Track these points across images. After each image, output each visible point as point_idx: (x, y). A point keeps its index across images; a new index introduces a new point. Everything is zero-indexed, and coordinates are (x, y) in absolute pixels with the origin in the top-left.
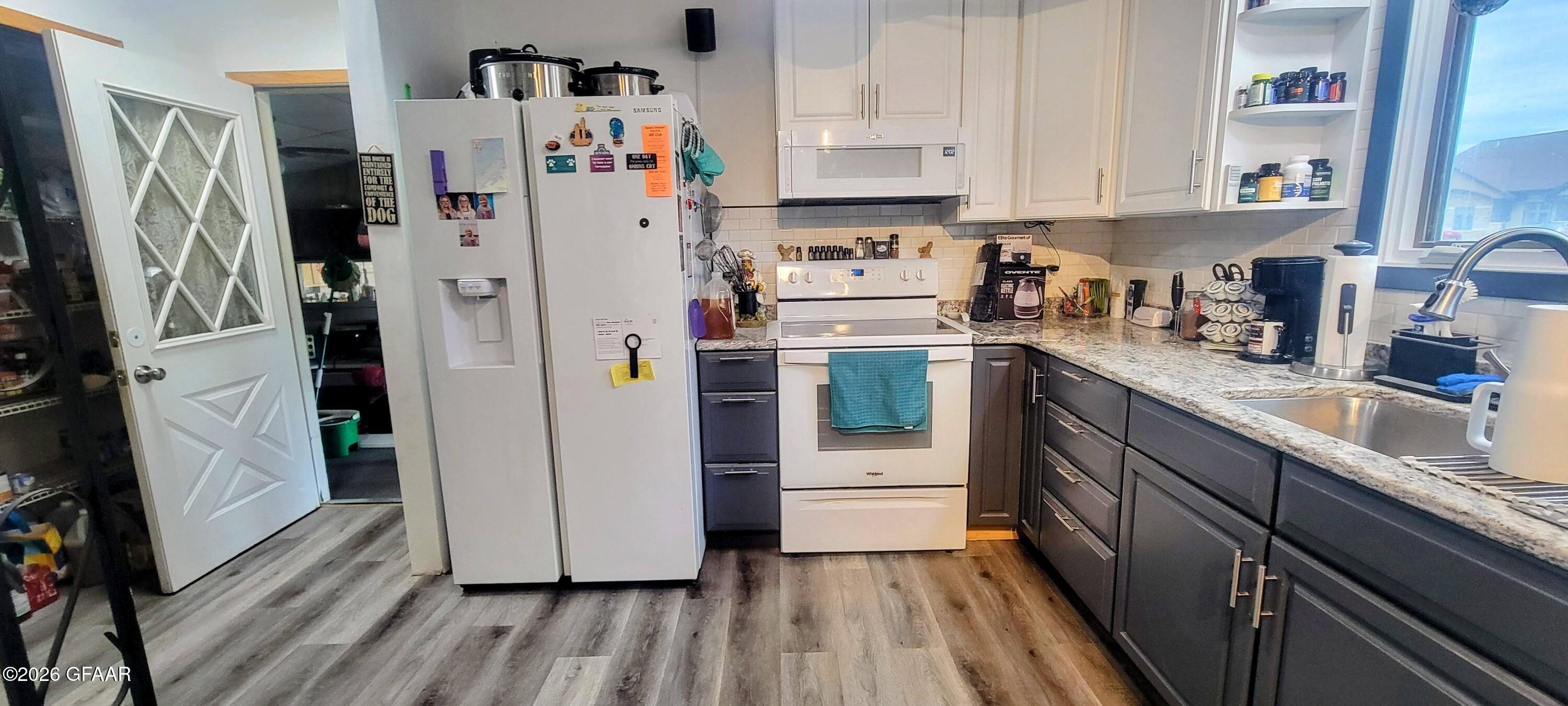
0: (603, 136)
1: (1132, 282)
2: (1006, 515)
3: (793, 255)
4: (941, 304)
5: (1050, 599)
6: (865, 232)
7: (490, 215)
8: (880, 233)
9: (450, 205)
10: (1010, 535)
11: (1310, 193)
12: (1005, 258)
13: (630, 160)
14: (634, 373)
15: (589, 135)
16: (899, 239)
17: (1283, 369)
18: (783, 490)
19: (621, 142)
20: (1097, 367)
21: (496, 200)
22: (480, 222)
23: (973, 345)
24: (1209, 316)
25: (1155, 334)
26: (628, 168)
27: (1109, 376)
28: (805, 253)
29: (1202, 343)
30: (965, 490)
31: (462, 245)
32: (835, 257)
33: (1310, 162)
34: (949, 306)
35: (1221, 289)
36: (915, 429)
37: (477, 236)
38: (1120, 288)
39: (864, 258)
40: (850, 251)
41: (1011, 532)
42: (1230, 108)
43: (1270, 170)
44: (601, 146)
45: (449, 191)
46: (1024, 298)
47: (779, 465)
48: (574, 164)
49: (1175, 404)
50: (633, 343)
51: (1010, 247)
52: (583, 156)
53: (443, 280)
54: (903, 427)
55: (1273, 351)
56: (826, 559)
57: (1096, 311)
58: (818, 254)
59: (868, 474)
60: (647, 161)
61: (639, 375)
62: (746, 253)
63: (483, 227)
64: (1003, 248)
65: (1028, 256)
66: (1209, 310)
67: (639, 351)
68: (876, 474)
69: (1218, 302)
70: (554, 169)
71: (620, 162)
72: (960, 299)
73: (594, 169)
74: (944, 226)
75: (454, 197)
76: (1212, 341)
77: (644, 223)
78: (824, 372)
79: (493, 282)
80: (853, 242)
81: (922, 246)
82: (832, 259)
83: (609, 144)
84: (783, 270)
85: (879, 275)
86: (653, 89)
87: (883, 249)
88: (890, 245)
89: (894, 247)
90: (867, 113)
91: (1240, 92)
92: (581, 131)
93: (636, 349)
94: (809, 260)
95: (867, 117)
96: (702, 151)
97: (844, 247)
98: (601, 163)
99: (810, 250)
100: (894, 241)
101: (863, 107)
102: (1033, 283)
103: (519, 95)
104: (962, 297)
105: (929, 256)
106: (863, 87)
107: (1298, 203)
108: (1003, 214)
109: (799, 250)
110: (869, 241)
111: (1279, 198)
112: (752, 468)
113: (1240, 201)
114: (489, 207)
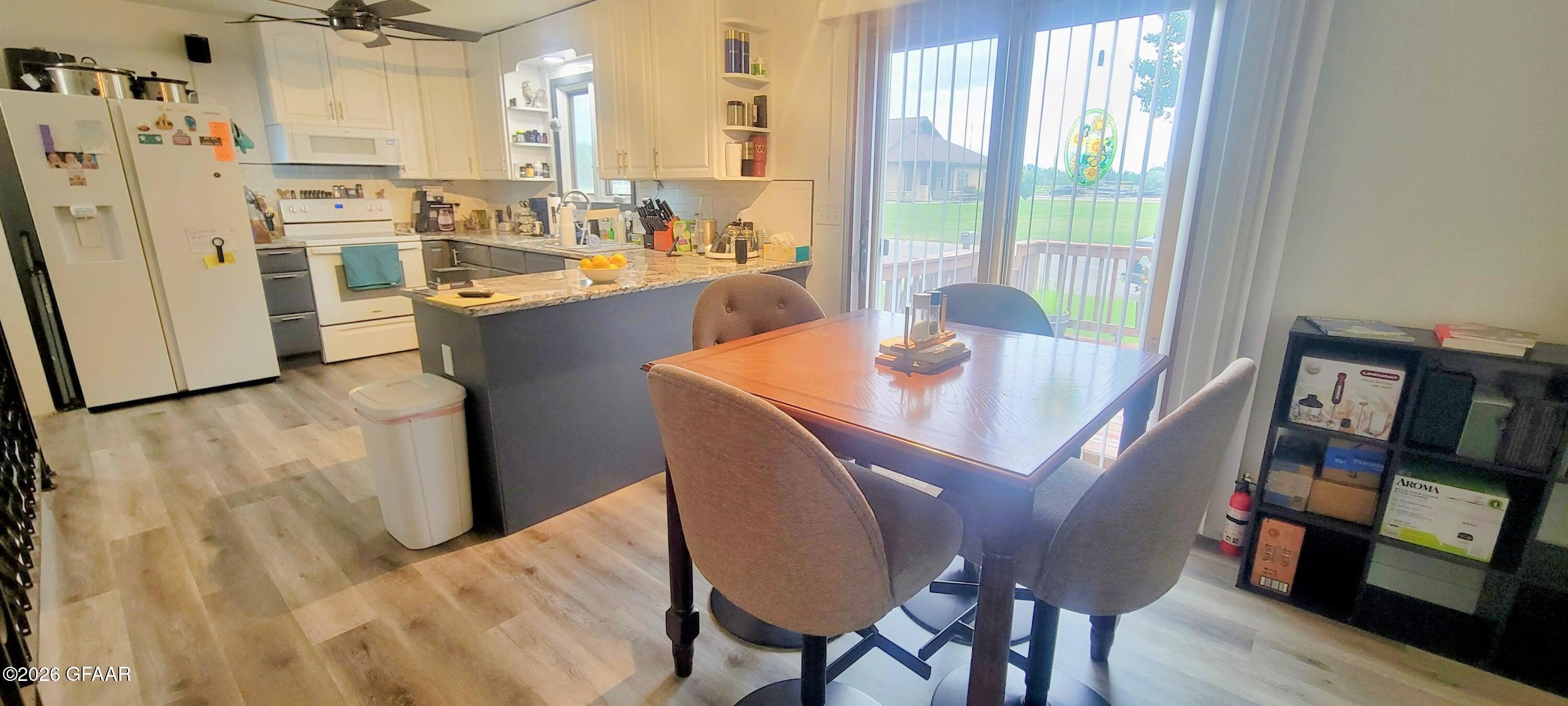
0: (180, 125)
1: (496, 211)
3: (289, 195)
4: (396, 225)
6: (339, 182)
7: (95, 166)
8: (350, 184)
9: (59, 159)
11: (543, 174)
12: (430, 199)
13: (202, 140)
14: (221, 259)
15: (170, 124)
16: (362, 187)
18: (322, 326)
19: (194, 129)
21: (97, 157)
22: (86, 171)
23: (423, 241)
24: (522, 222)
26: (202, 144)
27: (482, 243)
28: (298, 194)
29: (521, 233)
31: (72, 185)
32: (321, 196)
33: (541, 164)
34: (400, 226)
35: (523, 211)
36: (398, 284)
37: (85, 179)
38: (492, 214)
39: (341, 198)
40: (330, 194)
43: (529, 166)
44: (180, 131)
46: (443, 219)
47: (317, 314)
48: (161, 140)
49: (501, 247)
50: (218, 243)
51: (431, 193)
52: (167, 135)
53: (54, 207)
54: (390, 284)
55: (540, 231)
56: (357, 361)
58: (307, 195)
60: (216, 141)
61: (225, 261)
62: (259, 193)
63: (88, 174)
64: (427, 193)
65: (442, 198)
66: (521, 220)
67: (223, 247)
68: (378, 311)
69: (523, 216)
70: (146, 142)
71: (195, 140)
72: (407, 221)
73: (176, 143)
74: (390, 180)
75: (62, 156)
76: (524, 232)
77: (217, 175)
78: (339, 257)
79: (100, 208)
80: (331, 188)
81: (377, 191)
82: (318, 198)
83: (185, 129)
84: (285, 204)
85: (352, 208)
86: (188, 92)
87: (353, 192)
88: (357, 191)
89: (360, 191)
90: (335, 117)
91: (513, 136)
92: (164, 121)
93: (221, 246)
94: (302, 198)
95: (336, 120)
96: (243, 135)
97: (326, 191)
98: (182, 140)
99: (301, 192)
100: (359, 188)
101: (332, 112)
102: (447, 212)
103: (96, 92)
104: (409, 221)
105: (383, 197)
106: (331, 102)
107: (539, 178)
108: (425, 176)
109: (292, 192)
110: (342, 188)
111: (533, 176)
112: (299, 316)
113: (521, 177)
114: (93, 161)
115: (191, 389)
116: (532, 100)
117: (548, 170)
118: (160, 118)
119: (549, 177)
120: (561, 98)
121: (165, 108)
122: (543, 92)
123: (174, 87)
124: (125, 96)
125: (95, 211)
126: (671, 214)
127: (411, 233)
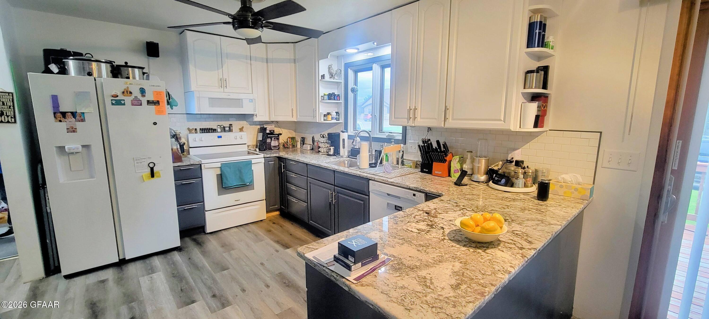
0: (136, 93)
1: (302, 138)
2: (277, 206)
3: (194, 131)
4: (248, 146)
5: (292, 224)
6: (221, 123)
7: (83, 120)
8: (226, 124)
9: (61, 117)
10: (277, 213)
11: (336, 119)
12: (268, 132)
13: (149, 102)
14: (152, 175)
15: (131, 93)
16: (233, 125)
17: (335, 157)
18: (206, 211)
19: (144, 96)
20: (299, 160)
22: (77, 123)
23: (264, 158)
24: (320, 146)
25: (309, 151)
26: (148, 105)
27: (302, 162)
28: (198, 130)
29: (319, 153)
30: (265, 201)
31: (68, 132)
32: (210, 131)
33: (336, 112)
34: (250, 147)
35: (322, 140)
36: (250, 184)
37: (76, 129)
38: (299, 140)
39: (221, 132)
40: (215, 130)
41: (278, 212)
42: (320, 100)
43: (329, 114)
44: (136, 97)
45: (60, 111)
46: (274, 143)
47: (204, 204)
48: (125, 103)
49: (316, 165)
50: (151, 165)
51: (269, 128)
52: (128, 100)
53: (56, 147)
54: (246, 184)
55: (333, 153)
56: (222, 231)
57: (293, 146)
58: (204, 131)
59: (235, 201)
60: (156, 103)
61: (155, 177)
62: (178, 131)
63: (79, 125)
64: (267, 129)
65: (274, 131)
66: (320, 145)
67: (154, 168)
68: (238, 200)
69: (322, 143)
70: (115, 104)
71: (144, 102)
73: (133, 105)
74: (247, 121)
75: (64, 114)
76: (321, 152)
77: (155, 124)
78: (219, 169)
79: (83, 146)
80: (216, 126)
81: (240, 128)
82: (209, 132)
83: (139, 96)
84: (192, 137)
85: (227, 138)
86: (144, 73)
87: (227, 129)
88: (230, 127)
89: (231, 128)
90: (223, 87)
91: (322, 96)
92: (127, 91)
93: (153, 167)
94: (200, 133)
95: (223, 88)
96: (172, 99)
97: (213, 128)
98: (137, 103)
99: (200, 129)
100: (231, 126)
101: (221, 84)
102: (276, 139)
103: (90, 74)
104: (255, 144)
105: (243, 131)
106: (221, 78)
107: (334, 121)
108: (267, 119)
109: (196, 129)
110: (222, 126)
111: (331, 120)
112: (194, 206)
113: (324, 120)
114: (82, 118)
115: (127, 258)
116: (334, 75)
117: (339, 116)
118: (125, 89)
119: (339, 120)
120: (351, 73)
121: (128, 83)
122: (340, 71)
123: (136, 70)
124: (108, 76)
125: (80, 149)
126: (448, 151)
127: (257, 151)
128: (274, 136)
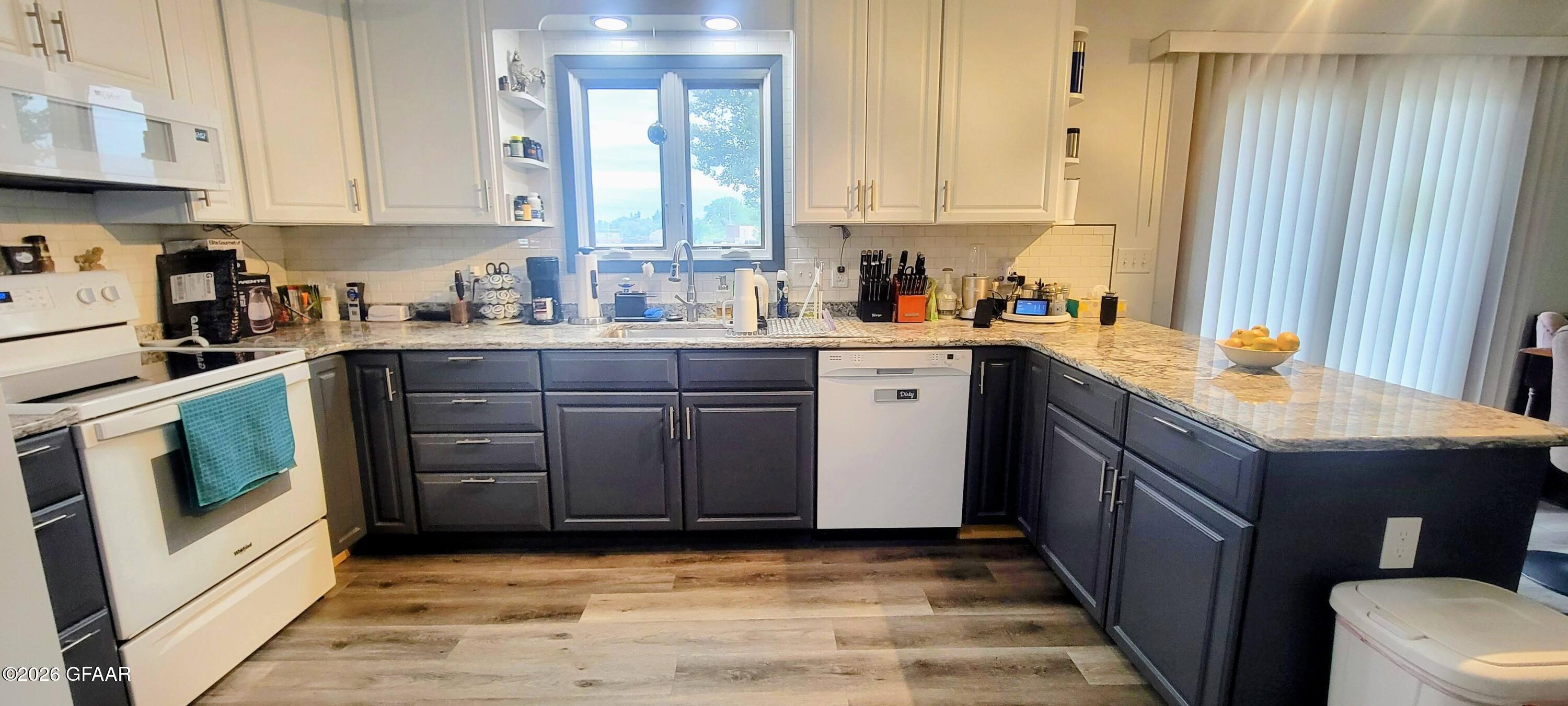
1: (351, 285)
2: (357, 529)
10: (343, 555)
16: (45, 243)
18: (125, 642)
24: (487, 302)
29: (485, 321)
30: (326, 521)
38: (330, 293)
41: (345, 551)
42: (502, 155)
43: (523, 199)
46: (257, 310)
47: (111, 612)
54: (277, 473)
57: (317, 315)
59: (236, 553)
66: (489, 298)
68: (244, 549)
72: (151, 323)
76: (495, 319)
81: (81, 254)
85: (42, 299)
91: (505, 145)
101: (40, 35)
102: (262, 294)
104: (155, 319)
107: (538, 222)
108: (238, 215)
111: (530, 218)
113: (516, 220)
116: (527, 84)
117: (542, 208)
119: (545, 220)
120: (573, 87)
122: (541, 74)
127: (201, 347)
128: (253, 284)
